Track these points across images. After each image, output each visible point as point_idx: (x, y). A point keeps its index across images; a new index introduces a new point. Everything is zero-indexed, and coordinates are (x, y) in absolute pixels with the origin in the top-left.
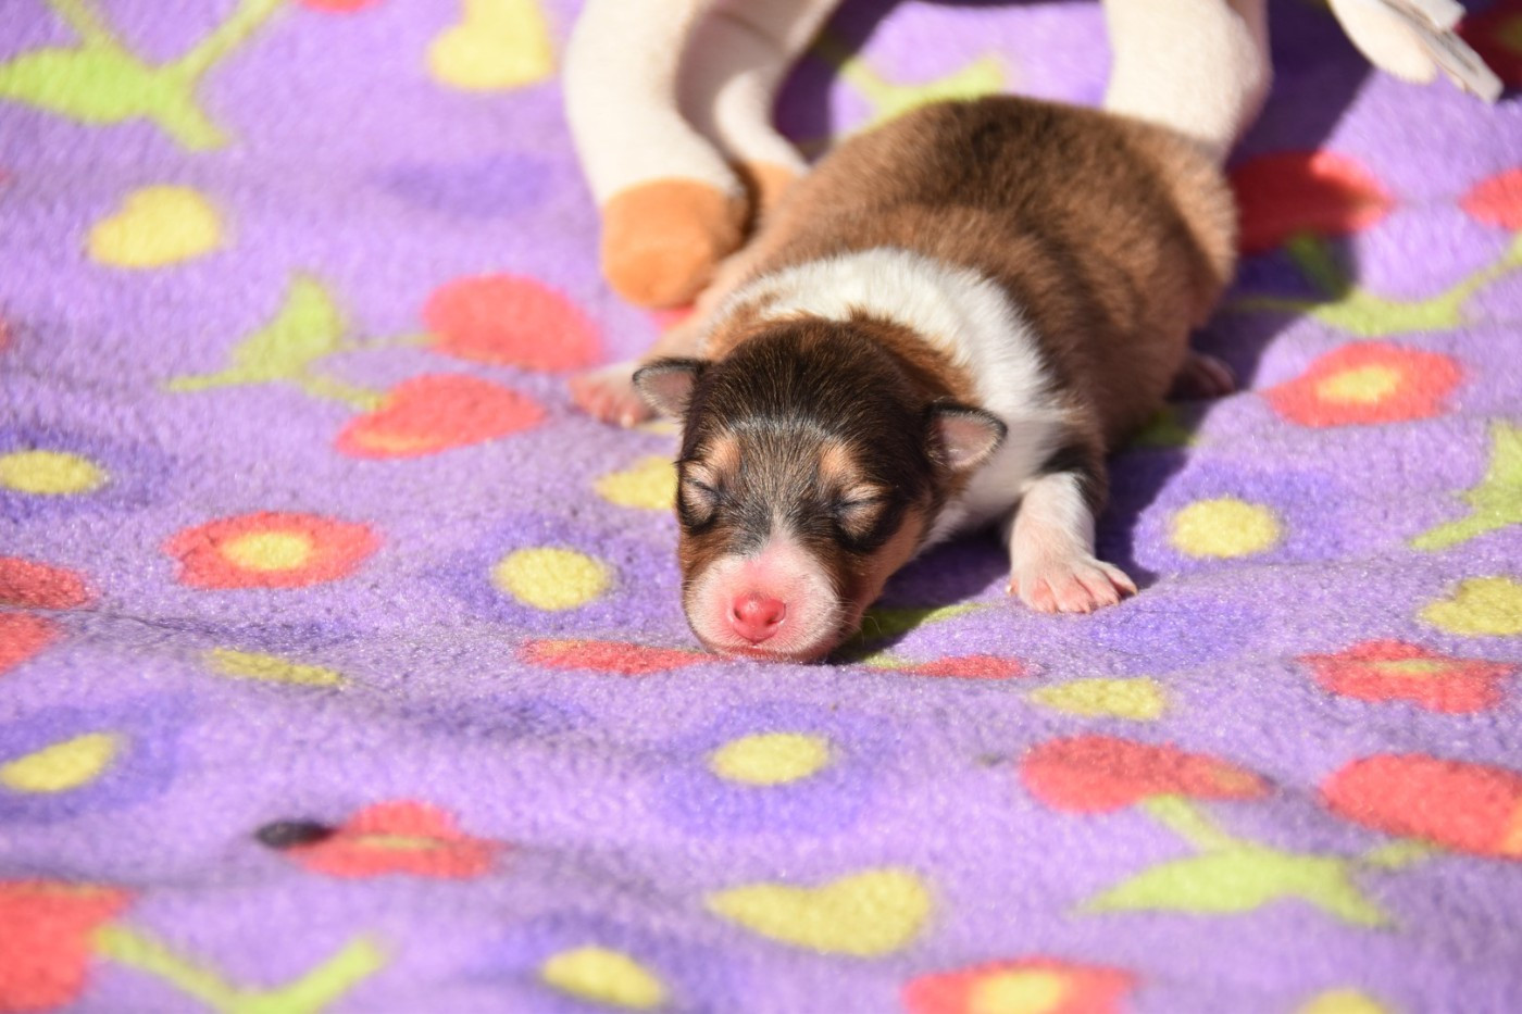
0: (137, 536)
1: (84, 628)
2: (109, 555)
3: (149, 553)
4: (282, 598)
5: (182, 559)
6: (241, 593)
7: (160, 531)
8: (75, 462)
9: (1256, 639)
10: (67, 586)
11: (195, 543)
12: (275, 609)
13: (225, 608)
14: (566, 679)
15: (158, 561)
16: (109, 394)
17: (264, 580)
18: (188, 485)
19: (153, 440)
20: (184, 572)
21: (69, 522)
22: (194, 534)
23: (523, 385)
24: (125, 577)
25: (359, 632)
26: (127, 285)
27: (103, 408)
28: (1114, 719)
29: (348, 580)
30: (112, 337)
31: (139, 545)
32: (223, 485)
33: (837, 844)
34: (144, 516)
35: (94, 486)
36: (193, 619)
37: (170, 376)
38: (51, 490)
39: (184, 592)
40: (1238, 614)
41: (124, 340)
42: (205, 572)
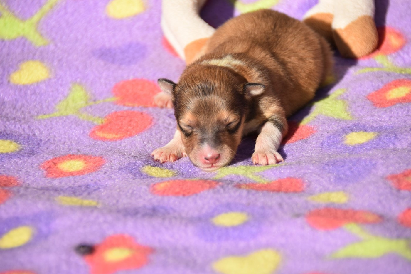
0: (32, 164)
1: (18, 192)
2: (24, 170)
3: (36, 169)
4: (78, 178)
5: (46, 170)
6: (65, 178)
7: (39, 162)
8: (11, 143)
9: (374, 171)
10: (12, 181)
11: (49, 165)
12: (75, 182)
13: (61, 183)
14: (166, 199)
15: (39, 171)
16: (20, 121)
17: (71, 174)
18: (46, 148)
19: (34, 135)
20: (47, 174)
21: (11, 161)
22: (49, 162)
23: (145, 111)
24: (29, 177)
25: (102, 186)
26: (22, 89)
27: (18, 126)
28: (333, 204)
29: (97, 172)
30: (19, 104)
31: (33, 167)
32: (57, 148)
33: (252, 243)
34: (33, 158)
35: (18, 150)
36: (51, 187)
37: (38, 115)
38: (4, 152)
39: (48, 180)
40: (368, 163)
41: (23, 106)
42: (53, 173)
